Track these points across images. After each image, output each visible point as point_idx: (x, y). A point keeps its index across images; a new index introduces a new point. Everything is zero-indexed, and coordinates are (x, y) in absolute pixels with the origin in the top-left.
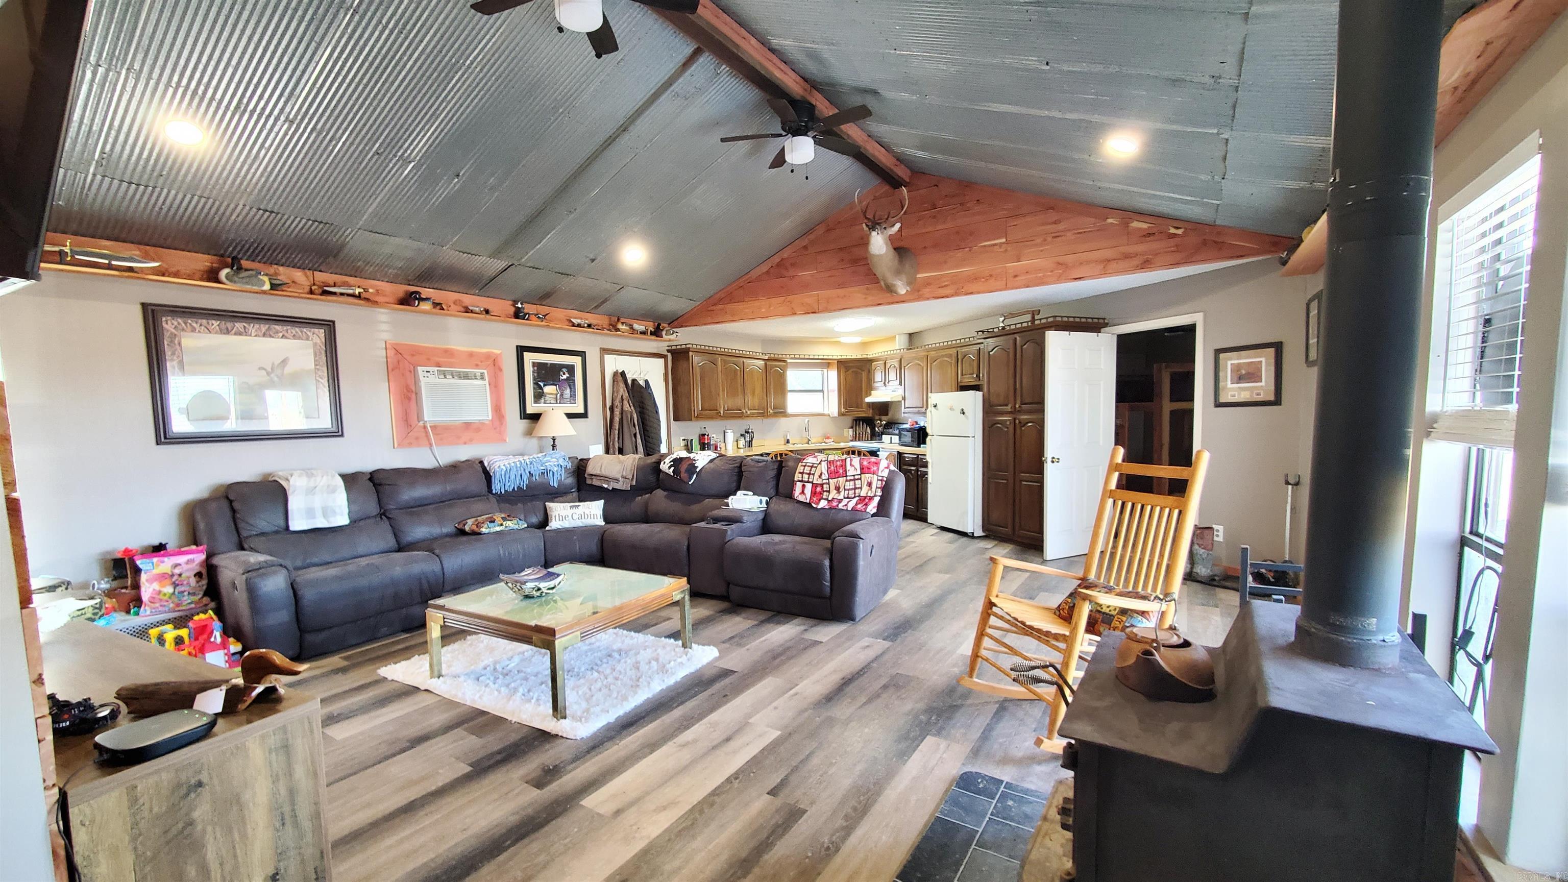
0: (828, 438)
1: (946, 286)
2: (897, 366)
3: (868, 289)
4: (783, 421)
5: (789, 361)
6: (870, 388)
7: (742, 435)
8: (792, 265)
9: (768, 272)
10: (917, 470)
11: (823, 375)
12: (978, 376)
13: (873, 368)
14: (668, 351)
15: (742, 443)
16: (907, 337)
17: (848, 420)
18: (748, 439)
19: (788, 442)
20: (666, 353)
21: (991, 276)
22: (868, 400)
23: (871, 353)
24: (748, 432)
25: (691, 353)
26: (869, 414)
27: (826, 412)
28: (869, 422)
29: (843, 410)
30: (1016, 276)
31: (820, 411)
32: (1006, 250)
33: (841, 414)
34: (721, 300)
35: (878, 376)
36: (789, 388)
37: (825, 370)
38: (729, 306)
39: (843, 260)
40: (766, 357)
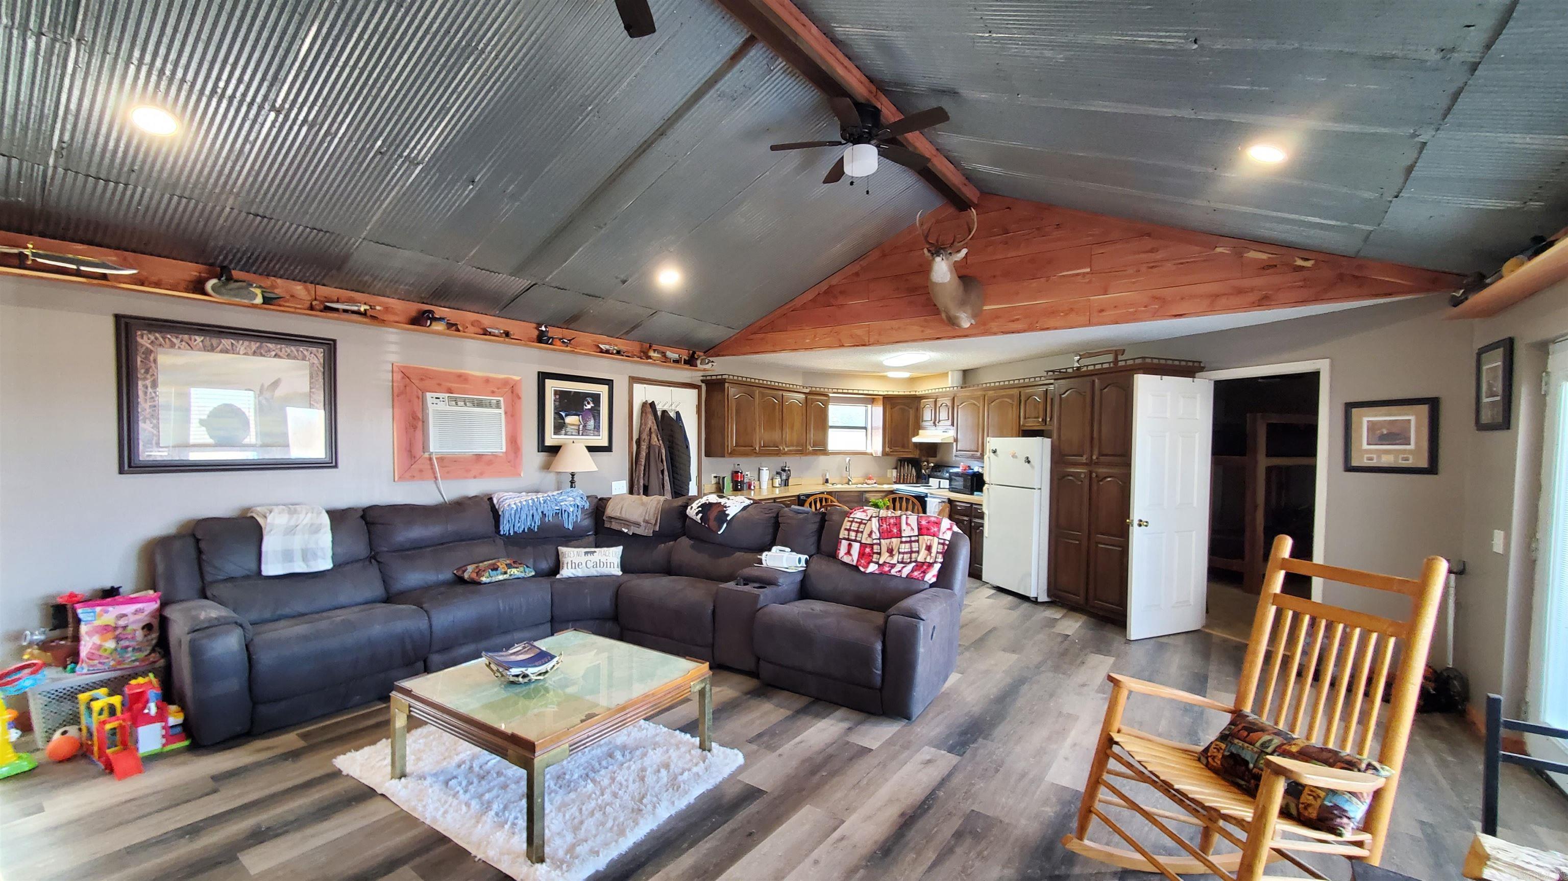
0: (870, 479)
1: (1018, 320)
2: (949, 404)
3: (926, 321)
4: (822, 458)
5: (831, 395)
6: (918, 427)
7: (778, 473)
8: (841, 292)
9: (813, 301)
10: (971, 521)
11: (866, 411)
12: (1044, 420)
13: (922, 406)
14: (702, 381)
15: (777, 481)
16: (961, 373)
17: (892, 460)
18: (784, 477)
19: (827, 481)
20: (700, 383)
21: (1072, 310)
22: (915, 440)
23: (920, 389)
24: (784, 470)
25: (727, 385)
26: (915, 454)
27: (869, 451)
28: (915, 463)
29: (887, 449)
30: (1102, 311)
31: (862, 448)
32: (1090, 282)
33: (885, 454)
34: (761, 328)
35: (927, 415)
36: (830, 424)
37: (869, 406)
38: (769, 335)
39: (898, 289)
40: (807, 391)
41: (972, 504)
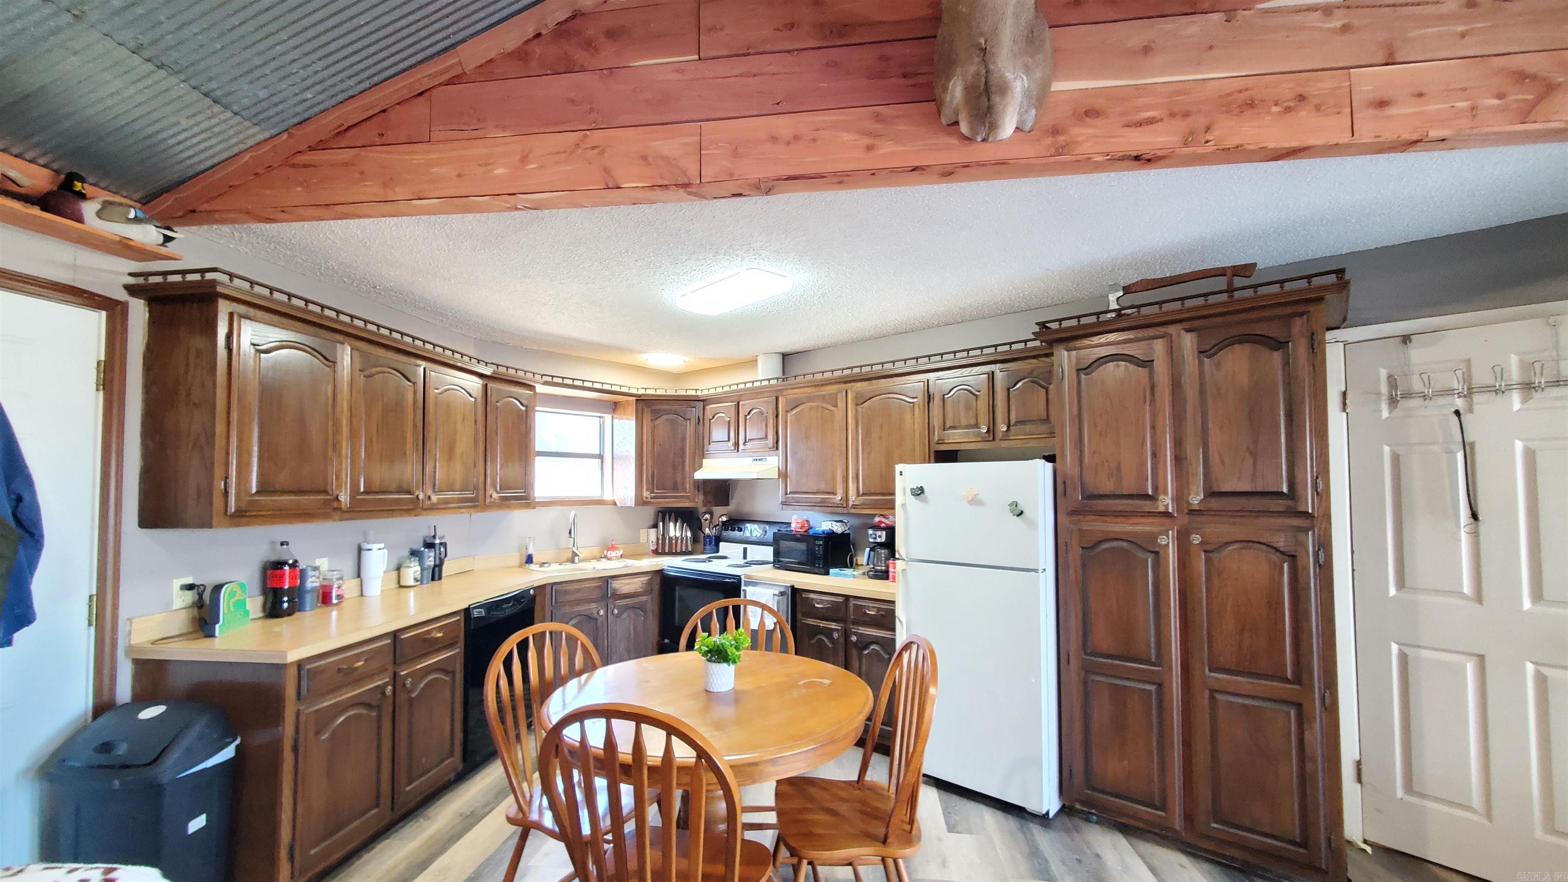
0: (613, 548)
1: (1151, 121)
2: (769, 411)
3: (878, 118)
4: (519, 517)
5: (540, 389)
6: (701, 453)
7: (414, 553)
8: (612, 34)
9: (520, 55)
10: (846, 634)
11: (602, 427)
13: (709, 415)
14: (132, 290)
15: (412, 571)
16: (779, 359)
17: (649, 513)
18: (430, 562)
19: (529, 559)
20: (123, 296)
21: (1302, 98)
22: (699, 475)
23: (704, 387)
24: (430, 545)
25: (224, 307)
26: (696, 502)
27: (608, 497)
28: (688, 517)
29: (646, 494)
30: (1382, 104)
31: (594, 492)
32: (1346, 29)
33: (640, 502)
34: (341, 133)
35: (719, 433)
36: (539, 447)
37: (608, 417)
38: (377, 155)
40: (488, 371)
41: (847, 598)
